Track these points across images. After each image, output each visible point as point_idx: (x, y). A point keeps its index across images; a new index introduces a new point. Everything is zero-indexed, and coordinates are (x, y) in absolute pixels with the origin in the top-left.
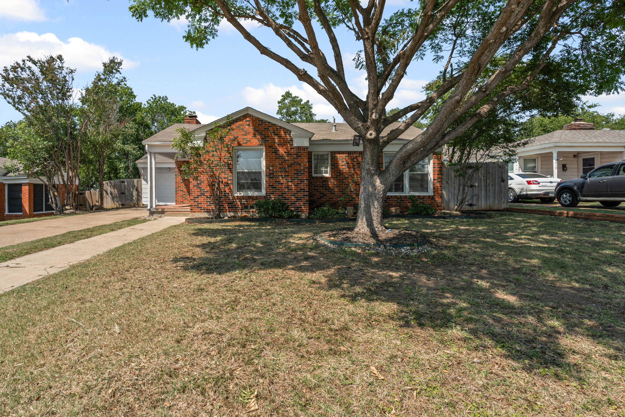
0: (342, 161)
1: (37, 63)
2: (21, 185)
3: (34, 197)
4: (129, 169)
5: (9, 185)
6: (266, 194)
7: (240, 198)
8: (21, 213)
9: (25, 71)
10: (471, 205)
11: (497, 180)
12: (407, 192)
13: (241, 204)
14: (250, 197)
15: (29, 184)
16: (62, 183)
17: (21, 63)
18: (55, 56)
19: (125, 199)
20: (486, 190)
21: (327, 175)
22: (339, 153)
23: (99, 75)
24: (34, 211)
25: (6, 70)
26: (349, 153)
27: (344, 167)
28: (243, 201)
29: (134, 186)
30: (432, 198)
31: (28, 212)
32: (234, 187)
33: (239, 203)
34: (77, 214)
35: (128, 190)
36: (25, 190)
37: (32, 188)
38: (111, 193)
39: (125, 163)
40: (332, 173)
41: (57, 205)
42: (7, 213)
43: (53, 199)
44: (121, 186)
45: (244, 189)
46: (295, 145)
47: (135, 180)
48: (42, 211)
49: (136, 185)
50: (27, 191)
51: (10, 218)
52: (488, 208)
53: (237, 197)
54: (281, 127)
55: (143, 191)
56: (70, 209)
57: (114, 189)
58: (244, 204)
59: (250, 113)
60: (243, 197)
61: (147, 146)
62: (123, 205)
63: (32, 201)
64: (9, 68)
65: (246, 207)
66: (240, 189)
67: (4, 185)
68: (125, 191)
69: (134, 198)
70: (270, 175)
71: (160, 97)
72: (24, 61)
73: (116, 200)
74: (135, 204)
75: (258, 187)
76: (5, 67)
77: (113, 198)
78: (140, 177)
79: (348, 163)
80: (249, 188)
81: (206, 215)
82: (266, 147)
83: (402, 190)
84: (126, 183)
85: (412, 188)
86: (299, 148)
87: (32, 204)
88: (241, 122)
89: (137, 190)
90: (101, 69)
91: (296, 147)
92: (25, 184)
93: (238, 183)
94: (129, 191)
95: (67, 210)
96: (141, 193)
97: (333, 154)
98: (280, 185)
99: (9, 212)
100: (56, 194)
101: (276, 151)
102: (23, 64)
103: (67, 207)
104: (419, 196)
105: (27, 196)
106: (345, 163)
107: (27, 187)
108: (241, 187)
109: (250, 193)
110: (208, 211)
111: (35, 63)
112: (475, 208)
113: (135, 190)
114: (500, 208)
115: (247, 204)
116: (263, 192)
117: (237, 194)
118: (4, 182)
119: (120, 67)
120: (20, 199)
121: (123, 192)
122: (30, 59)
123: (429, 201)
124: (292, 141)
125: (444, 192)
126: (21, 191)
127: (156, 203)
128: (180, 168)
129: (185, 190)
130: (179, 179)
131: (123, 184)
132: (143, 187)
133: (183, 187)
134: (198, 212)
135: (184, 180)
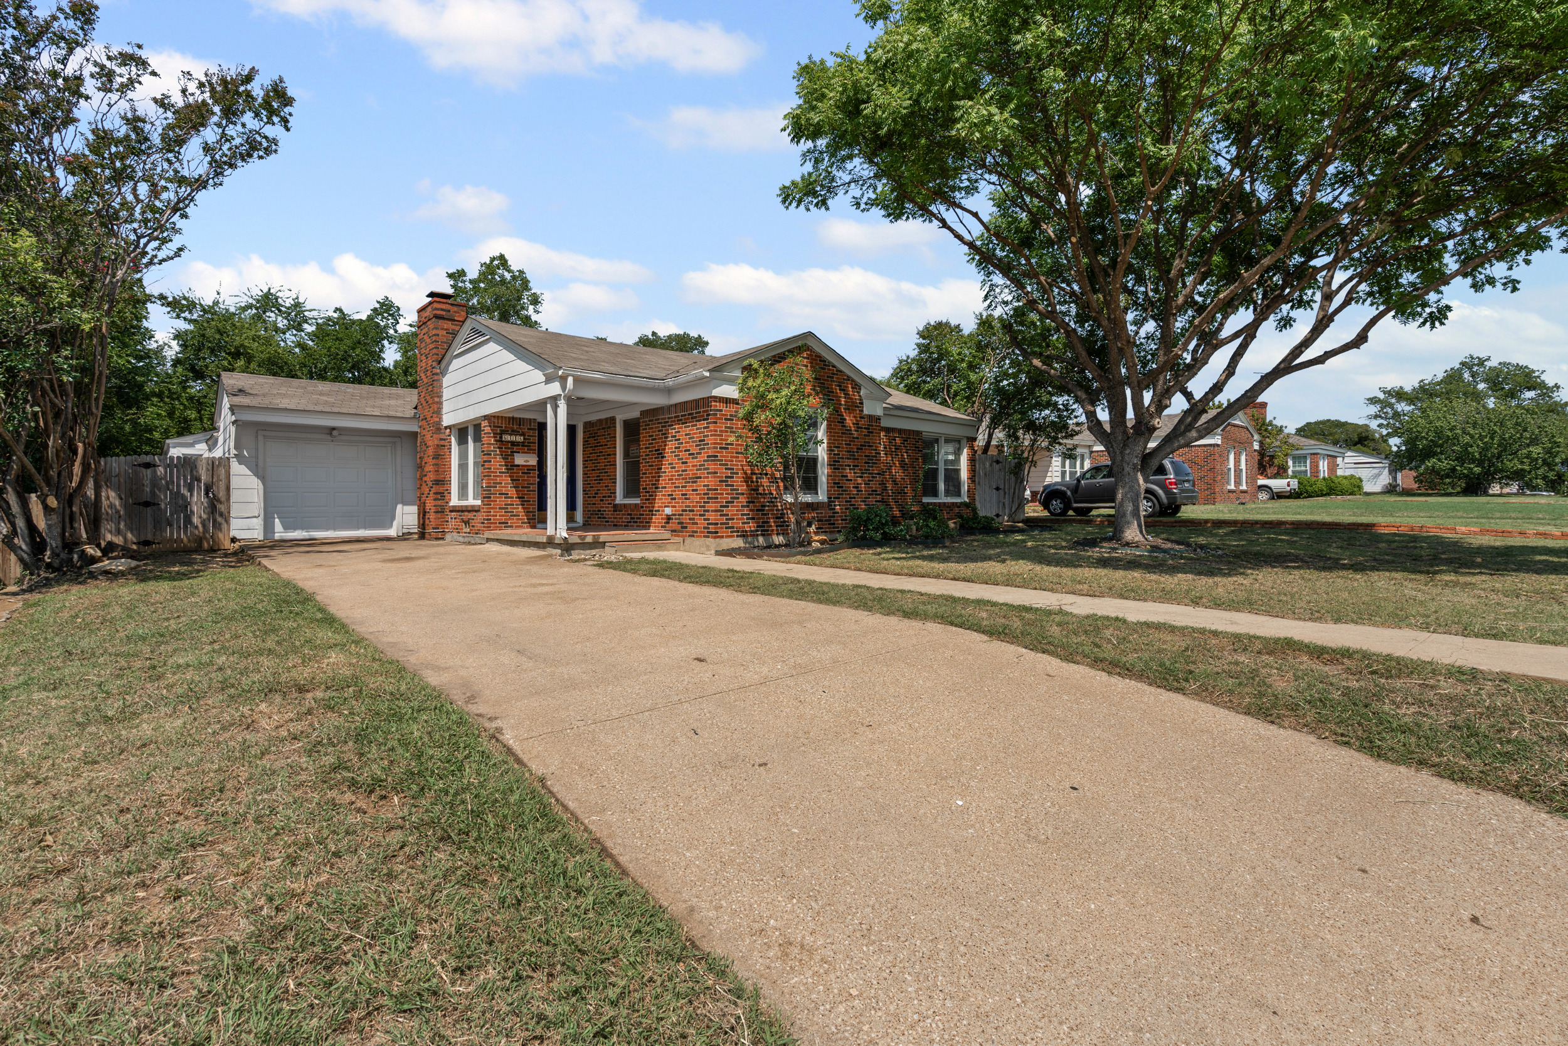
6: (829, 498)
12: (940, 496)
13: (794, 517)
14: (804, 505)
19: (156, 522)
28: (798, 513)
29: (198, 479)
35: (168, 492)
44: (137, 479)
46: (866, 412)
47: (203, 459)
49: (205, 476)
55: (235, 496)
57: (109, 491)
60: (797, 504)
62: (145, 542)
68: (153, 493)
69: (196, 520)
70: (834, 463)
73: (113, 525)
75: (810, 485)
80: (801, 487)
82: (828, 409)
84: (161, 469)
86: (871, 418)
89: (208, 492)
91: (867, 416)
94: (172, 494)
96: (227, 501)
101: (841, 420)
109: (803, 498)
110: (744, 535)
113: (198, 494)
115: (804, 518)
116: (821, 497)
121: (146, 497)
123: (965, 511)
124: (862, 403)
125: (977, 498)
127: (279, 532)
128: (501, 434)
129: (512, 492)
130: (497, 463)
131: (149, 472)
132: (235, 482)
133: (506, 484)
134: (727, 537)
135: (511, 467)
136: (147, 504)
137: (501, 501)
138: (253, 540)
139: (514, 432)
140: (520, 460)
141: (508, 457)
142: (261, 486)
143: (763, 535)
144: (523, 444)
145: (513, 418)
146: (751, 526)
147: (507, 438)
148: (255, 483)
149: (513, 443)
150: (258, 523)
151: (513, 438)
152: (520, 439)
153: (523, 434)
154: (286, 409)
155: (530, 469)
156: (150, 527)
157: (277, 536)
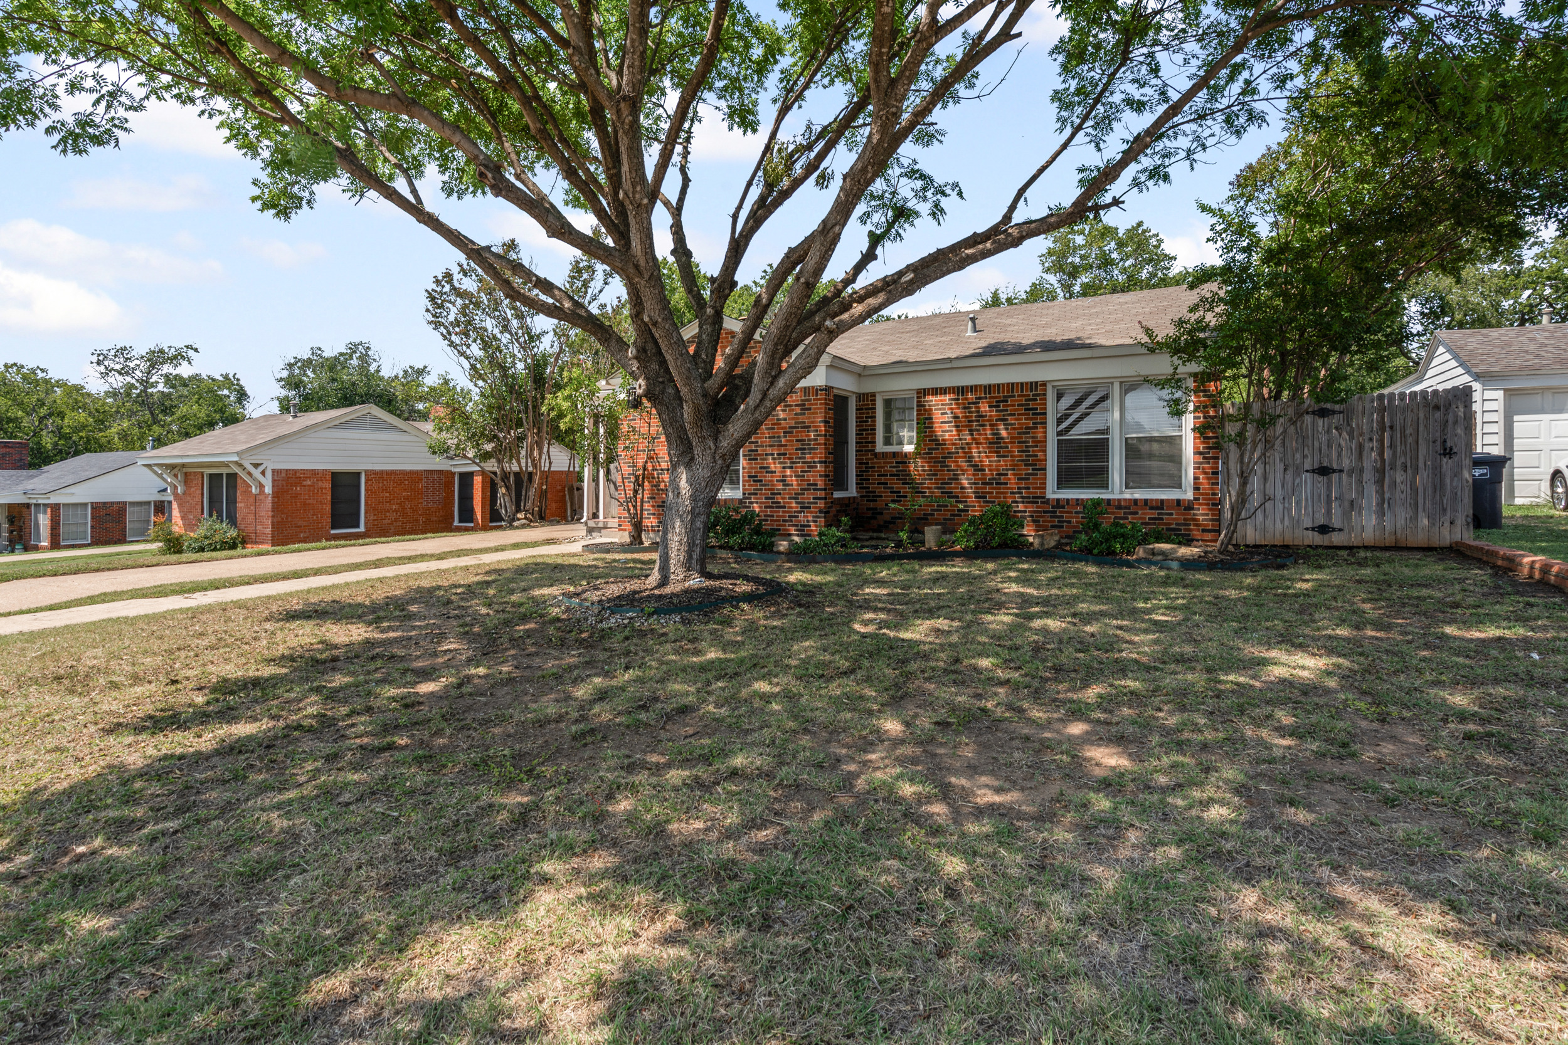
0: (942, 411)
2: (472, 474)
3: (487, 495)
5: (459, 476)
8: (473, 523)
10: (1324, 529)
11: (1422, 451)
12: (1117, 489)
15: (482, 473)
20: (1380, 482)
21: (909, 448)
22: (936, 391)
26: (960, 390)
27: (946, 427)
30: (1190, 506)
31: (480, 521)
36: (478, 483)
37: (485, 479)
40: (919, 442)
41: (506, 511)
42: (456, 523)
50: (480, 485)
51: (459, 530)
52: (1389, 541)
63: (485, 502)
67: (453, 474)
79: (956, 417)
85: (1133, 478)
87: (485, 508)
92: (477, 473)
95: (519, 520)
97: (922, 394)
99: (459, 521)
103: (518, 515)
104: (1146, 501)
105: (480, 494)
106: (948, 416)
107: (479, 479)
112: (1336, 539)
114: (1435, 543)
118: (454, 470)
120: (472, 498)
123: (1176, 516)
126: (472, 486)
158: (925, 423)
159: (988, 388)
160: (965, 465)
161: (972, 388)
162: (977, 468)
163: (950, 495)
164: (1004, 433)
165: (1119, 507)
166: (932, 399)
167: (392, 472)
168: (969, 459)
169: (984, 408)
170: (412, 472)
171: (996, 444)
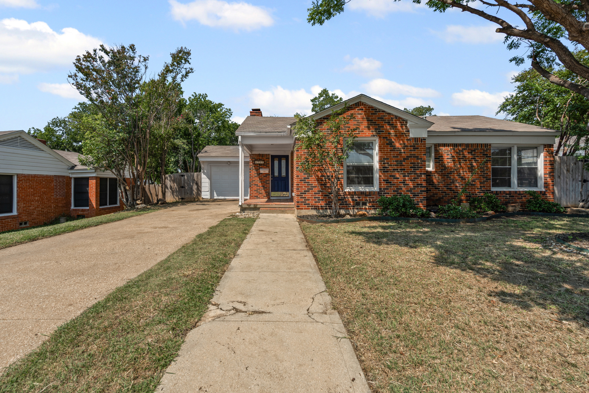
0: (447, 154)
1: (109, 53)
2: (87, 179)
3: (100, 191)
4: (179, 163)
5: (76, 179)
6: (380, 189)
7: (352, 194)
8: (88, 208)
9: (96, 61)
12: (515, 187)
13: (353, 200)
14: (362, 193)
15: (96, 178)
16: (132, 177)
17: (92, 53)
18: (127, 46)
19: (185, 192)
21: (431, 169)
22: (444, 145)
23: (167, 66)
24: (100, 205)
25: (78, 60)
26: (455, 145)
27: (449, 160)
28: (356, 197)
29: (194, 180)
30: (544, 193)
31: (95, 207)
32: (344, 181)
33: (350, 199)
34: (149, 209)
35: (187, 184)
36: (92, 183)
37: (99, 182)
38: (171, 187)
39: (175, 157)
40: (436, 167)
41: (127, 200)
42: (72, 208)
43: (124, 194)
44: (180, 180)
45: (353, 184)
46: (411, 135)
47: (195, 174)
48: (106, 205)
49: (196, 179)
50: (94, 185)
53: (349, 192)
54: (396, 117)
55: (203, 185)
56: (141, 204)
57: (174, 183)
58: (356, 200)
59: (363, 100)
60: (355, 192)
61: (240, 137)
62: (182, 199)
63: (99, 195)
64: (82, 57)
65: (358, 204)
66: (350, 184)
67: (71, 178)
68: (184, 184)
69: (194, 192)
70: (383, 169)
71: (200, 95)
72: (95, 51)
73: (175, 194)
74: (195, 198)
75: (369, 181)
76: (78, 56)
77: (173, 192)
78: (200, 171)
79: (453, 156)
80: (359, 183)
81: (314, 212)
82: (380, 137)
83: (509, 185)
84: (186, 177)
85: (520, 184)
86: (416, 139)
87: (99, 198)
88: (353, 111)
89: (197, 184)
90: (169, 60)
91: (413, 138)
92: (92, 178)
93: (348, 178)
94: (189, 185)
95: (138, 204)
96: (201, 187)
97: (437, 146)
98: (395, 181)
99: (75, 206)
100: (127, 188)
101: (391, 144)
102: (94, 54)
103: (138, 202)
105: (94, 190)
106: (449, 156)
107: (94, 181)
108: (350, 182)
109: (361, 189)
110: (316, 208)
111: (107, 53)
113: (194, 184)
115: (360, 200)
116: (376, 188)
117: (347, 190)
118: (71, 176)
119: (189, 57)
120: (87, 193)
121: (182, 185)
122: (103, 49)
124: (408, 131)
125: (555, 188)
126: (88, 185)
127: (216, 197)
128: (254, 161)
129: (260, 184)
130: (254, 173)
131: (183, 178)
132: (203, 180)
133: (257, 181)
134: (305, 209)
135: (259, 174)
136: (182, 187)
137: (255, 188)
138: (207, 199)
139: (260, 160)
140: (262, 171)
141: (257, 170)
142: (209, 181)
143: (330, 209)
144: (264, 164)
145: (260, 154)
146: (322, 203)
147: (257, 162)
148: (207, 180)
149: (260, 164)
150: (208, 193)
151: (259, 162)
152: (262, 162)
153: (264, 161)
154: (212, 156)
155: (267, 175)
156: (183, 194)
157: (215, 198)
158: (439, 159)
159: (467, 145)
160: (457, 177)
161: (460, 145)
162: (463, 178)
163: (451, 189)
164: (474, 164)
165: (520, 194)
166: (443, 149)
167: (35, 176)
168: (459, 175)
169: (466, 153)
170: (47, 176)
171: (471, 169)
